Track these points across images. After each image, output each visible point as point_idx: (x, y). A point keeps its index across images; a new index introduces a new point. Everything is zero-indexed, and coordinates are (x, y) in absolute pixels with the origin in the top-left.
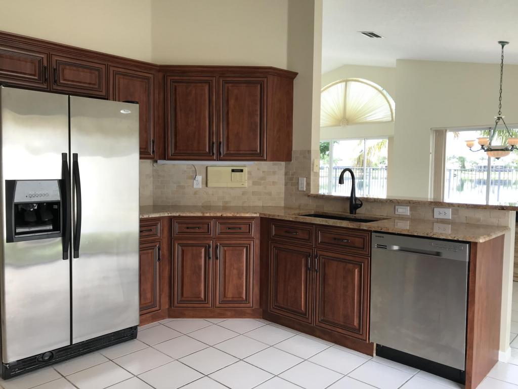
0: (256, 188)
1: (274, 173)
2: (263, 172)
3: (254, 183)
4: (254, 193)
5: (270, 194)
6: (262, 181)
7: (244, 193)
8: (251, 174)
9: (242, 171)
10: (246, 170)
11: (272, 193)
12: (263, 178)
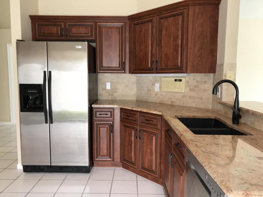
0: (192, 94)
1: (205, 82)
2: (197, 81)
3: (191, 90)
4: (190, 97)
5: (201, 99)
6: (196, 89)
7: (184, 97)
8: (188, 83)
9: (181, 80)
10: (183, 79)
11: (203, 98)
12: (197, 86)
